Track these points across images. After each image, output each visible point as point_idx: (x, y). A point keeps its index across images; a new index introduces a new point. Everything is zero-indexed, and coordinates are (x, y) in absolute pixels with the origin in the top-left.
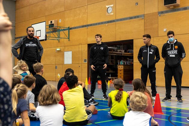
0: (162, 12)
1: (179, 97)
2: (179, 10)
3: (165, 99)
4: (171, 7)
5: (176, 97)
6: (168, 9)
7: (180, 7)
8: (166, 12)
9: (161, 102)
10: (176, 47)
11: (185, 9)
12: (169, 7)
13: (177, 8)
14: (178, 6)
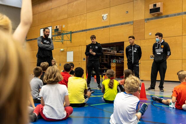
0: (148, 19)
1: (161, 87)
2: (162, 17)
3: (149, 89)
4: (155, 15)
5: (159, 87)
6: (153, 17)
7: (163, 15)
8: (152, 19)
9: (146, 92)
10: (162, 46)
11: (167, 16)
12: (153, 15)
13: (160, 16)
14: (161, 14)
